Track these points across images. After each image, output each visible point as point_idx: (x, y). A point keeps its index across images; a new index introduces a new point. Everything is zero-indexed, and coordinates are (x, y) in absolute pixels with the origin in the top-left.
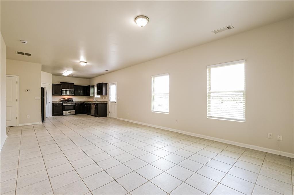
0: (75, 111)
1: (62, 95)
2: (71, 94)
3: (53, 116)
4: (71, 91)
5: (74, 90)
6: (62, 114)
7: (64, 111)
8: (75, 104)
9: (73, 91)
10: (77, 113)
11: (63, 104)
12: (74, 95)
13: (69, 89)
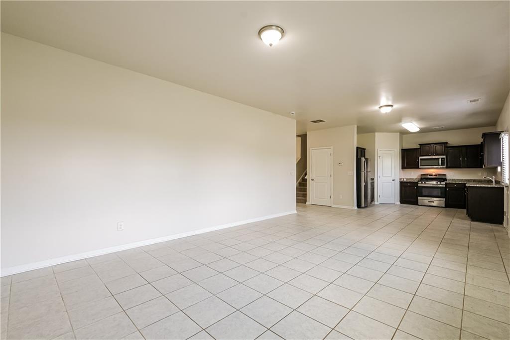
0: (444, 199)
1: (420, 167)
2: (439, 166)
3: (401, 203)
4: (439, 159)
5: (444, 157)
6: (416, 203)
7: (419, 198)
8: (444, 186)
9: (442, 159)
10: (448, 205)
11: (419, 185)
12: (445, 167)
13: (434, 155)
